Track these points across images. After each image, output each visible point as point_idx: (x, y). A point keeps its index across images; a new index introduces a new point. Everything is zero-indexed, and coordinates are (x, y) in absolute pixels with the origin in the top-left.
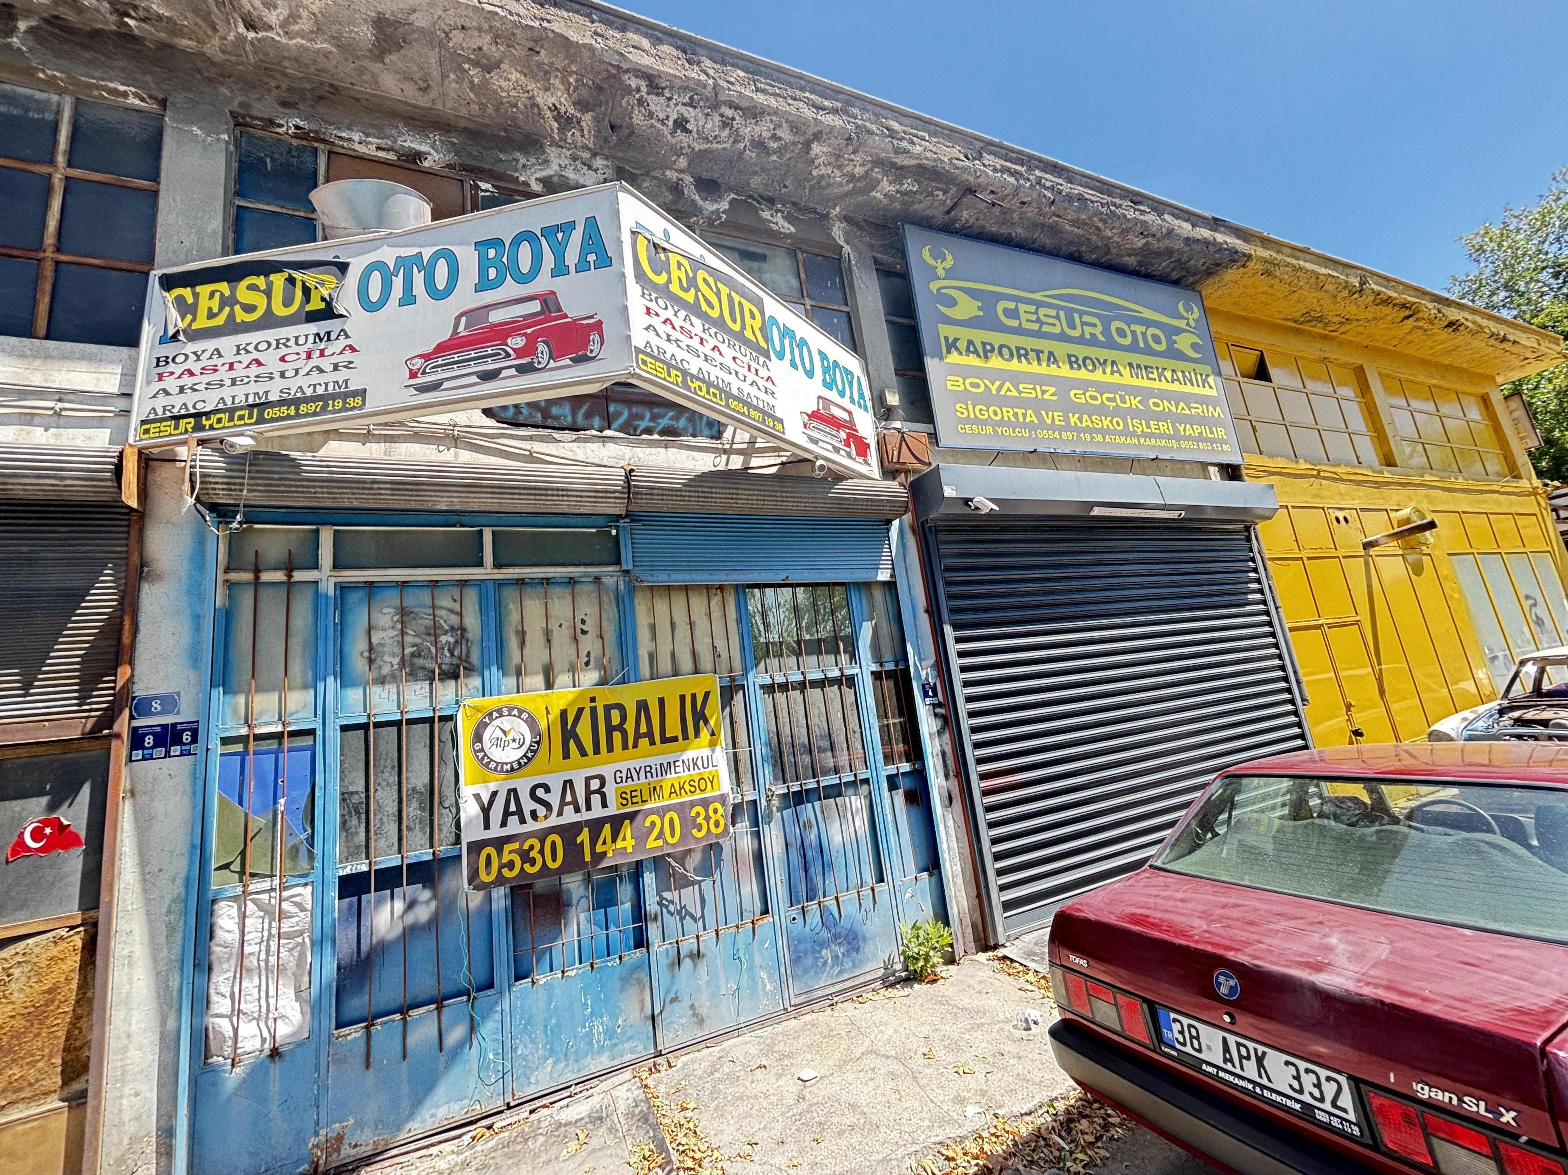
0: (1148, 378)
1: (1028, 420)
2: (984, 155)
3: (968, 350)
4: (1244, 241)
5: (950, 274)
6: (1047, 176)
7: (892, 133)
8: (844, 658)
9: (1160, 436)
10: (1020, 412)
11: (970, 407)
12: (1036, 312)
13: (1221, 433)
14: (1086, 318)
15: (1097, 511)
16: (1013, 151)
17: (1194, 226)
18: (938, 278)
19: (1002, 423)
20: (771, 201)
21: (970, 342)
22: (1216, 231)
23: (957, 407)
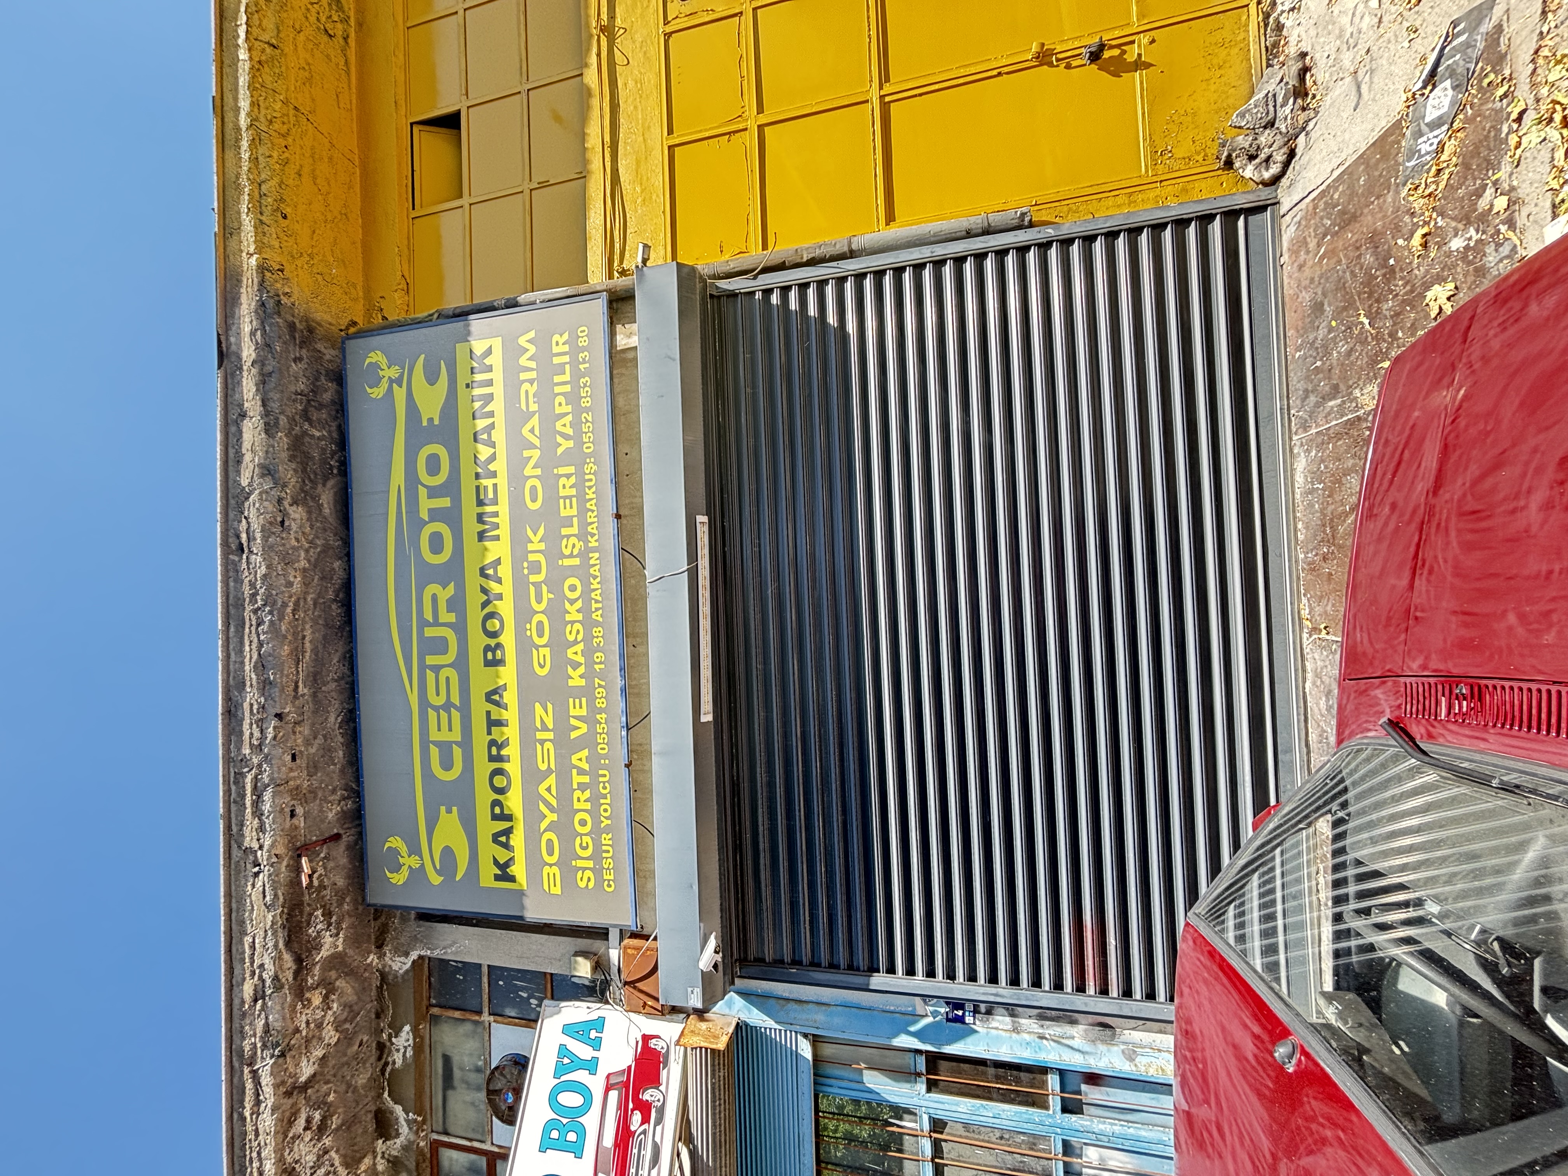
0: (495, 502)
1: (586, 767)
2: (246, 844)
3: (506, 846)
4: (239, 281)
5: (415, 850)
6: (247, 734)
7: (259, 995)
8: (908, 1123)
9: (582, 499)
10: (577, 779)
11: (580, 863)
12: (436, 709)
13: (559, 343)
14: (429, 616)
15: (707, 717)
16: (228, 792)
17: (243, 415)
18: (423, 865)
19: (594, 813)
20: (382, 1049)
21: (495, 838)
22: (239, 358)
23: (582, 885)
